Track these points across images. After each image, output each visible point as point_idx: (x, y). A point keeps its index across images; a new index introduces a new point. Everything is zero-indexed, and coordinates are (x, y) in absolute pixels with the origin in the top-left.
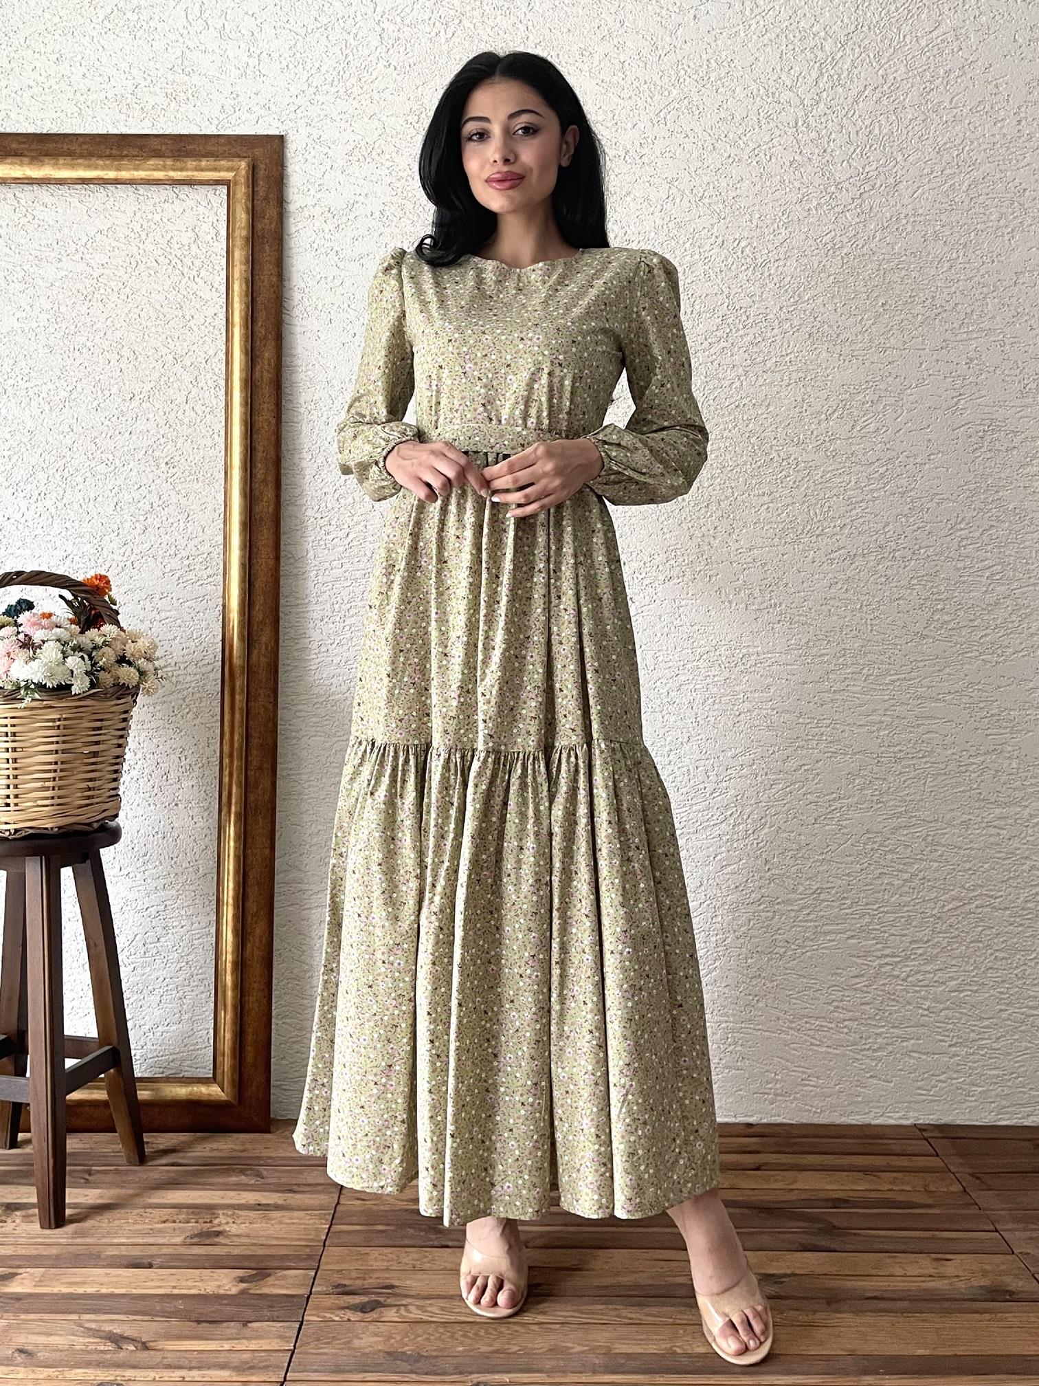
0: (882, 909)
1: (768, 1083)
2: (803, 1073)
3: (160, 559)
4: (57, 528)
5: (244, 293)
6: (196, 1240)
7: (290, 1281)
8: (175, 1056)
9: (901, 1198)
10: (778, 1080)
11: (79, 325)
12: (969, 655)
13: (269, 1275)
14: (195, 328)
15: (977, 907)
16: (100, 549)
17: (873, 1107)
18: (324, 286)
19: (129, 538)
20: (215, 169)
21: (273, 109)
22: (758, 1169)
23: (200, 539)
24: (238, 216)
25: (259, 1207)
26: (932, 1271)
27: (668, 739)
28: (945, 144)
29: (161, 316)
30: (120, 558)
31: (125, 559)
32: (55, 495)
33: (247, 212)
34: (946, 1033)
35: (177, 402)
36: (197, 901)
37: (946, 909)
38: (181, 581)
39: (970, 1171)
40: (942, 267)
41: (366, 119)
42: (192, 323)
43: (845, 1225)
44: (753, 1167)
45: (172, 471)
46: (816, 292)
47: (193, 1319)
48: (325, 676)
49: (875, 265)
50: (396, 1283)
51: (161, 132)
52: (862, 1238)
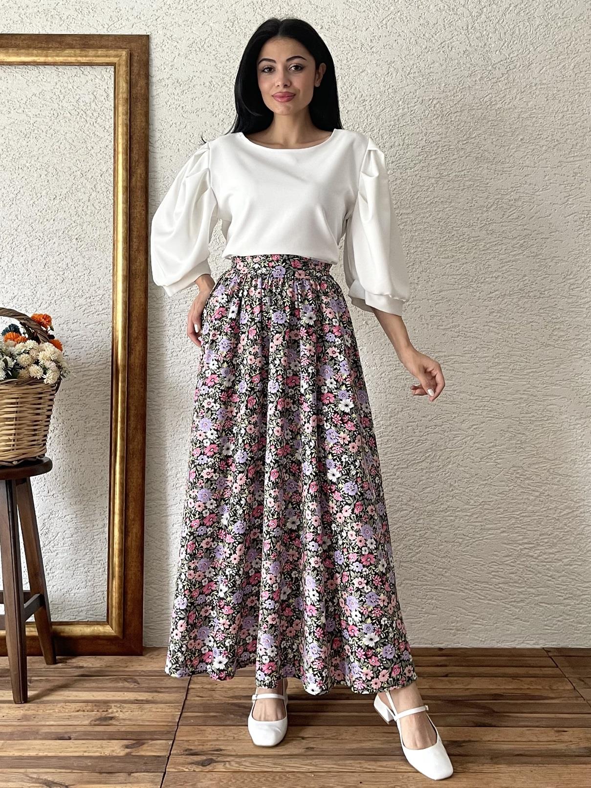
0: (522, 515)
1: (452, 623)
2: (473, 616)
3: (72, 298)
4: (8, 279)
5: (124, 133)
6: (97, 722)
7: (157, 747)
8: (82, 609)
9: (537, 694)
10: (457, 621)
11: (21, 153)
12: (575, 356)
13: (143, 744)
14: (94, 155)
15: (581, 513)
16: (35, 292)
17: (517, 638)
18: (175, 128)
19: (54, 285)
20: (107, 56)
21: (142, 19)
22: (446, 676)
23: (98, 286)
24: (121, 85)
25: (137, 702)
26: (554, 739)
27: (390, 409)
28: (560, 40)
29: (73, 147)
30: (48, 298)
31: (51, 298)
32: (7, 258)
33: (127, 83)
34: (562, 591)
35: (83, 201)
36: (96, 512)
37: (562, 514)
38: (86, 312)
39: (578, 676)
40: (558, 116)
41: (200, 25)
42: (92, 151)
43: (502, 710)
44: (443, 675)
45: (80, 243)
46: (480, 132)
47: (97, 771)
48: (175, 371)
49: (516, 115)
50: (222, 747)
51: (72, 33)
52: (511, 718)
